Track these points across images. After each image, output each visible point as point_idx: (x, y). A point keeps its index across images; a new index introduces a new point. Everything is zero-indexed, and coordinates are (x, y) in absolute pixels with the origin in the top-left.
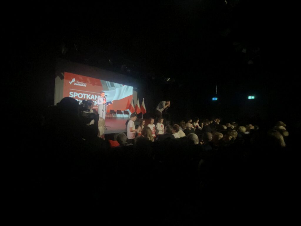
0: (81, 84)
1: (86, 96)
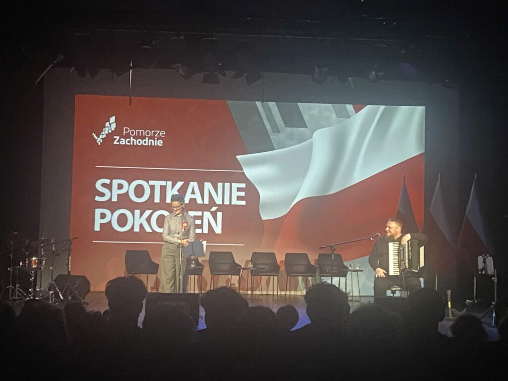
1: (163, 189)
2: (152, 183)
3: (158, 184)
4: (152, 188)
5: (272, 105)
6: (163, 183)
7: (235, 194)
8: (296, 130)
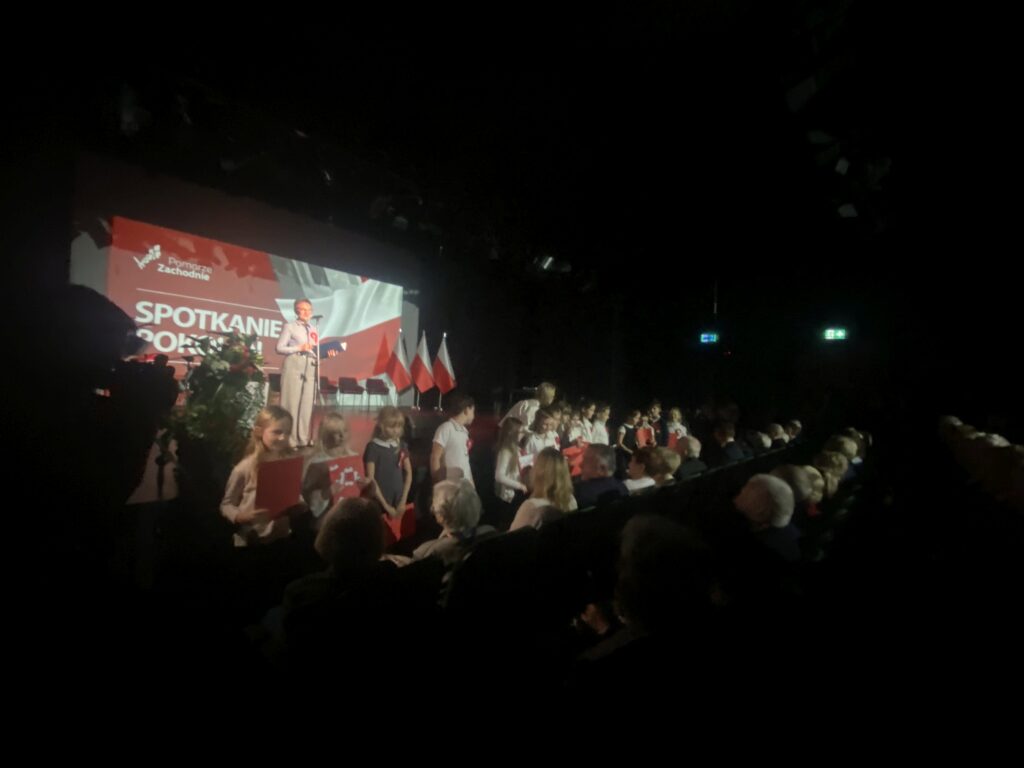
0: (189, 270)
1: (209, 318)
3: (203, 313)
4: (198, 316)
5: (305, 265)
6: (209, 313)
7: (274, 329)
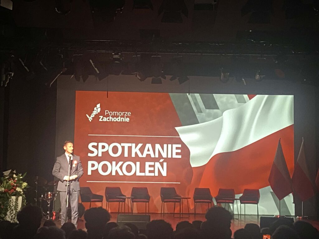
0: (117, 117)
1: (130, 148)
2: (123, 144)
3: (126, 145)
6: (130, 145)
8: (212, 111)
